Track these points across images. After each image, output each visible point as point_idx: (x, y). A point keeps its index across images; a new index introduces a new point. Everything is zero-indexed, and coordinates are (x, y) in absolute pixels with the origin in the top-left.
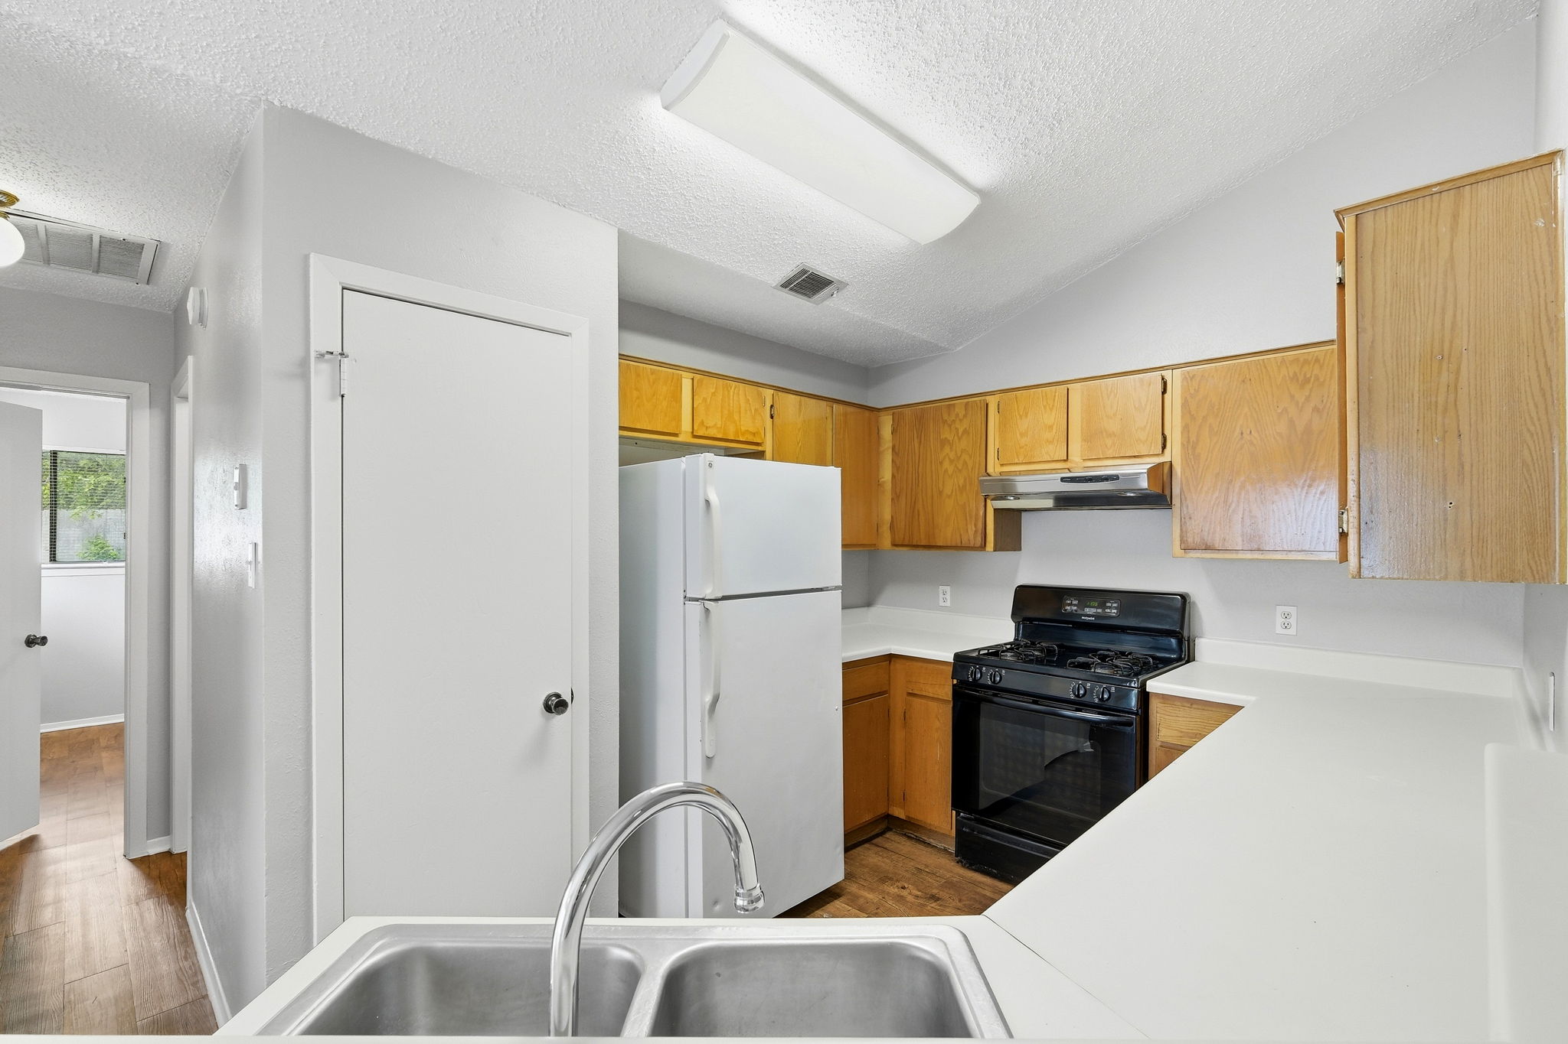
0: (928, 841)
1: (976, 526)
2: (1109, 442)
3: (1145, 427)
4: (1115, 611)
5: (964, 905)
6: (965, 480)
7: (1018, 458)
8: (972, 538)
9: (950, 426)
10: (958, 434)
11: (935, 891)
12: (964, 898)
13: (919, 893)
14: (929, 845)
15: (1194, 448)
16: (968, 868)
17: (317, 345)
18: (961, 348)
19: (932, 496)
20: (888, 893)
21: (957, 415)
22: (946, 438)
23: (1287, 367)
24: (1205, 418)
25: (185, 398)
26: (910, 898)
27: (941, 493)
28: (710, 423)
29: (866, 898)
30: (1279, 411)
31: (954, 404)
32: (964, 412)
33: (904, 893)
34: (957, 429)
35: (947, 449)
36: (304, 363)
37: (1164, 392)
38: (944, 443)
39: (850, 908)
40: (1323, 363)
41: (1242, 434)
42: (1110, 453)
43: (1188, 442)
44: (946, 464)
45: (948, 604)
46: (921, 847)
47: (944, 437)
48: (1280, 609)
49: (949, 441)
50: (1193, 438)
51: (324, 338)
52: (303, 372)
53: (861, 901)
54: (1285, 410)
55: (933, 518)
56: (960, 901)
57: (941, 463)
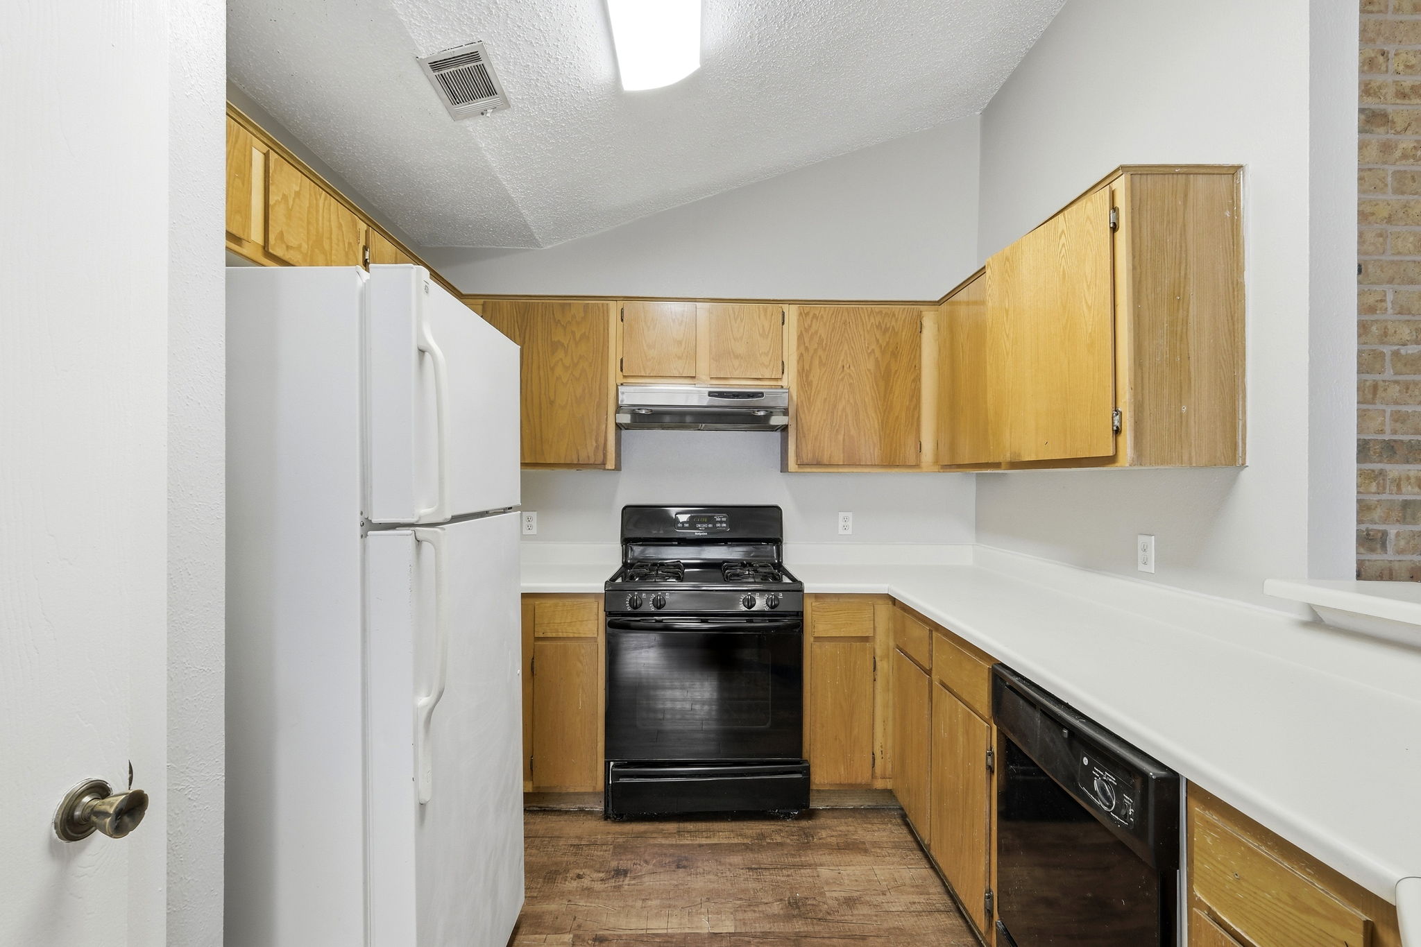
0: (558, 807)
1: (596, 442)
2: (736, 363)
3: (768, 352)
4: (725, 525)
5: (654, 865)
6: (584, 390)
7: (644, 370)
8: (591, 454)
9: (565, 328)
10: (575, 339)
11: (614, 864)
12: (647, 858)
13: (602, 875)
14: (567, 812)
15: (807, 376)
16: (619, 822)
18: (549, 247)
19: (540, 404)
20: (570, 892)
21: (574, 317)
22: (559, 341)
23: (874, 317)
24: (816, 350)
26: (598, 886)
27: (552, 403)
28: (293, 242)
29: (551, 913)
30: (869, 351)
31: (570, 304)
32: (582, 314)
33: (586, 882)
34: (573, 333)
35: (560, 354)
37: (783, 323)
38: (555, 346)
39: (544, 936)
40: (898, 318)
41: (843, 367)
42: (736, 374)
43: (803, 369)
44: (559, 370)
45: (534, 531)
46: (554, 818)
47: (556, 340)
48: (842, 515)
49: (563, 345)
50: (807, 367)
53: (548, 919)
54: (873, 350)
55: (541, 430)
56: (646, 862)
57: (552, 369)
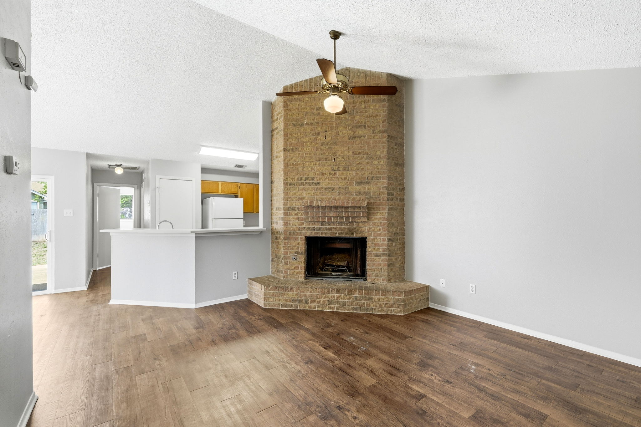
17: (157, 186)
25: (143, 187)
36: (155, 188)
51: (157, 185)
52: (155, 190)
